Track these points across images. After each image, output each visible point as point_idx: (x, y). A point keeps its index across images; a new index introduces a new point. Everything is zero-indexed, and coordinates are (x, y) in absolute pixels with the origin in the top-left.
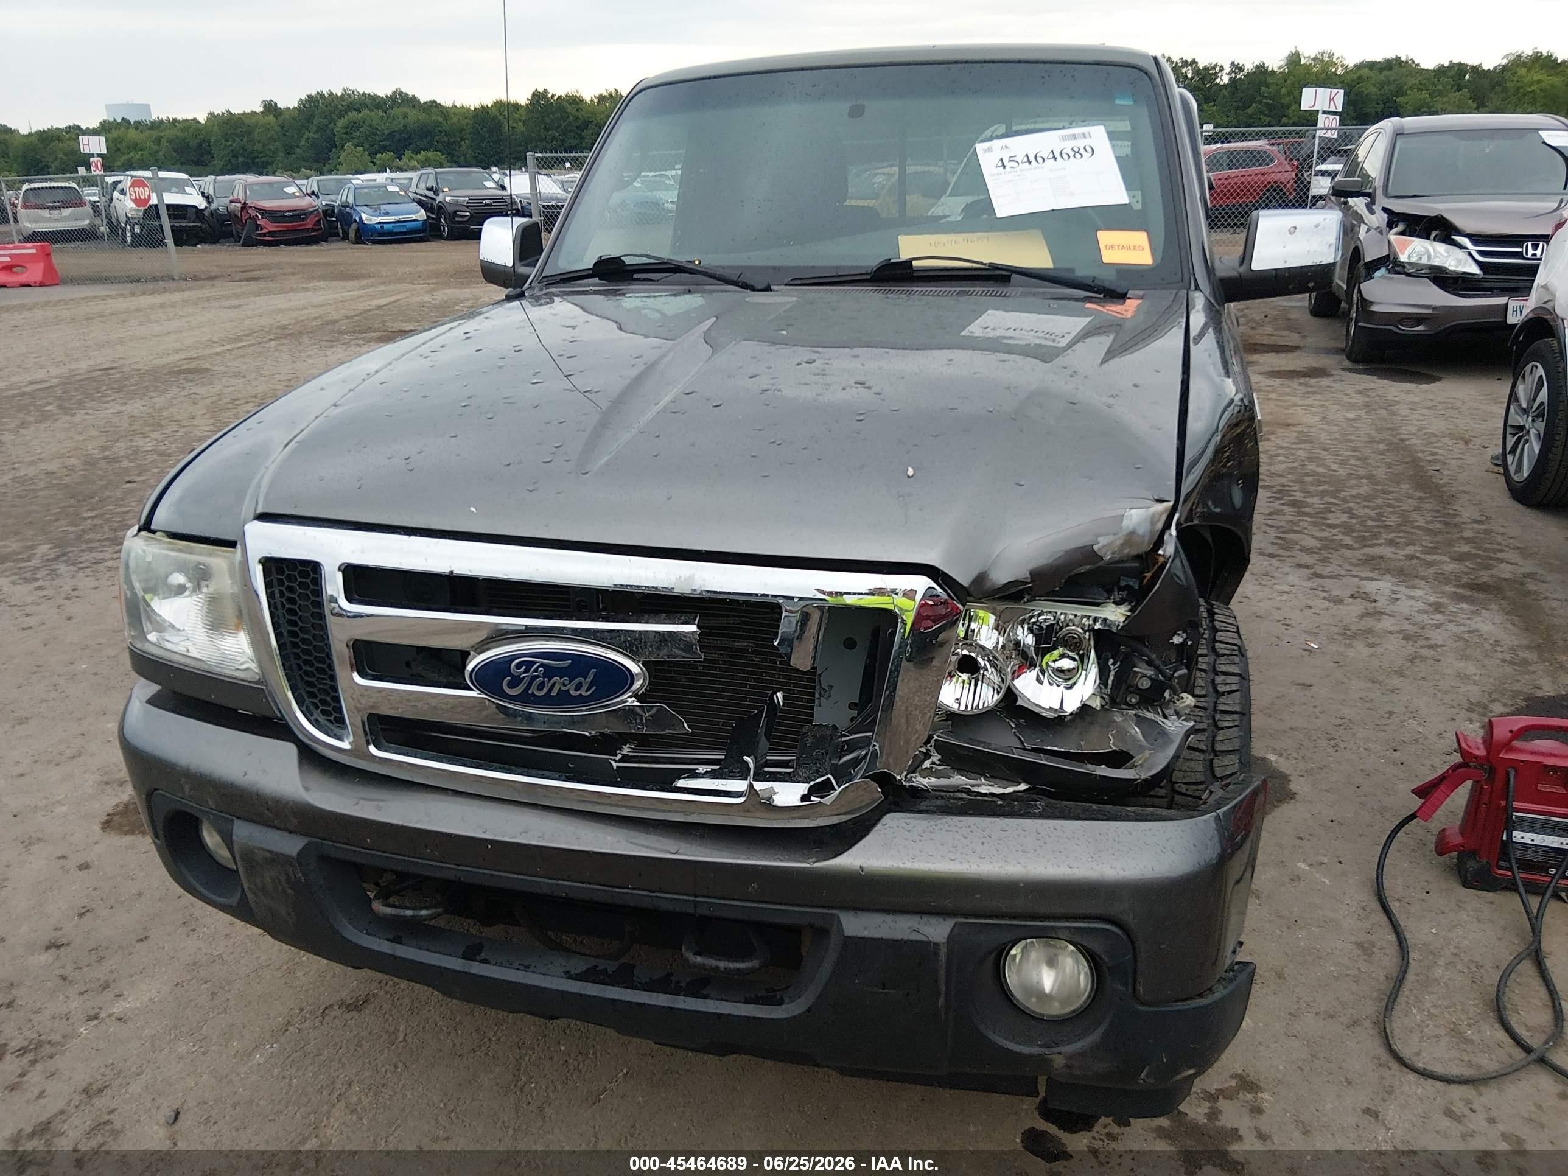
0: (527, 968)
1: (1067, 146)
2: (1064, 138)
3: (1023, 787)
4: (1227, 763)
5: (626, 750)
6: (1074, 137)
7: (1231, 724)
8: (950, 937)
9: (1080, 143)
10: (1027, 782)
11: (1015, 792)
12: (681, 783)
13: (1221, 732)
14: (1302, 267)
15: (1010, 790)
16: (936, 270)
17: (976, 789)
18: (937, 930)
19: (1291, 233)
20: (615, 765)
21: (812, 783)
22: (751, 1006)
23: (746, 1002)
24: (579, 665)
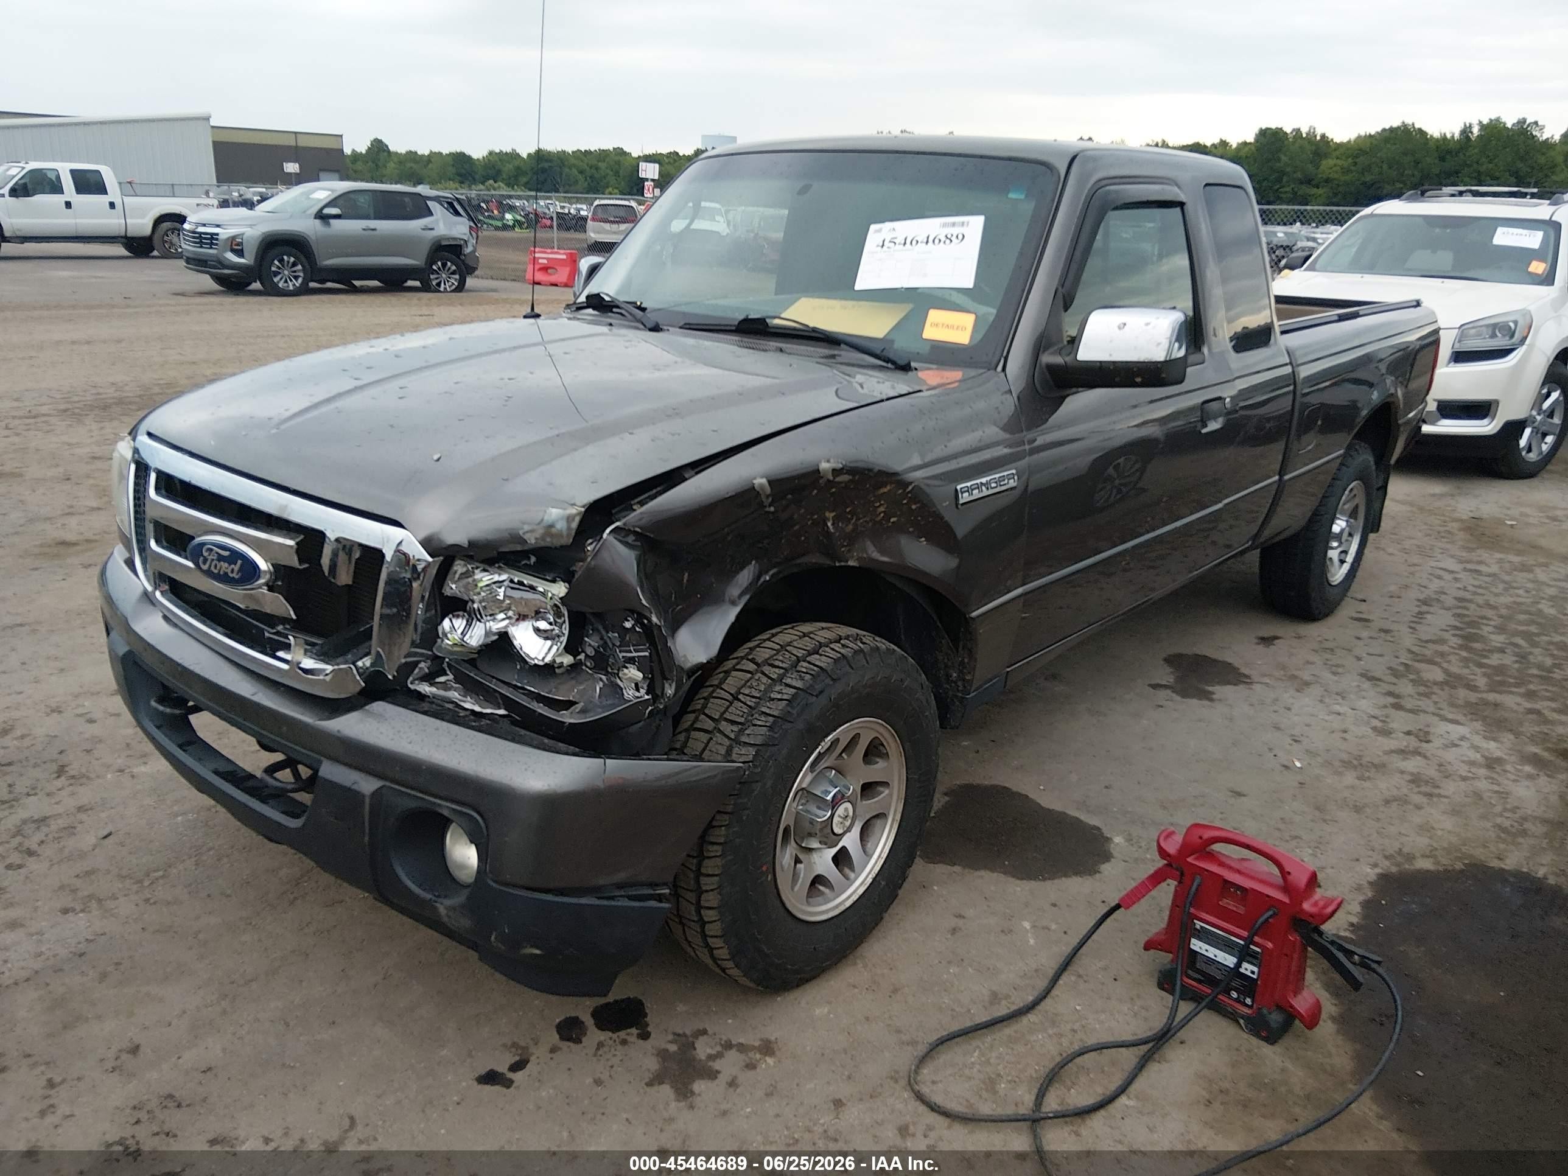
0: (200, 760)
1: (942, 233)
2: (945, 225)
3: (502, 712)
4: (743, 752)
5: (280, 628)
6: (954, 224)
7: (763, 724)
8: (374, 794)
9: (955, 231)
10: (506, 709)
11: (492, 714)
12: (280, 654)
13: (752, 728)
14: (1127, 362)
15: (489, 711)
16: (781, 328)
17: (462, 704)
18: (367, 785)
19: (1120, 328)
20: (267, 634)
21: (336, 667)
22: (283, 816)
23: (283, 813)
24: (235, 556)
